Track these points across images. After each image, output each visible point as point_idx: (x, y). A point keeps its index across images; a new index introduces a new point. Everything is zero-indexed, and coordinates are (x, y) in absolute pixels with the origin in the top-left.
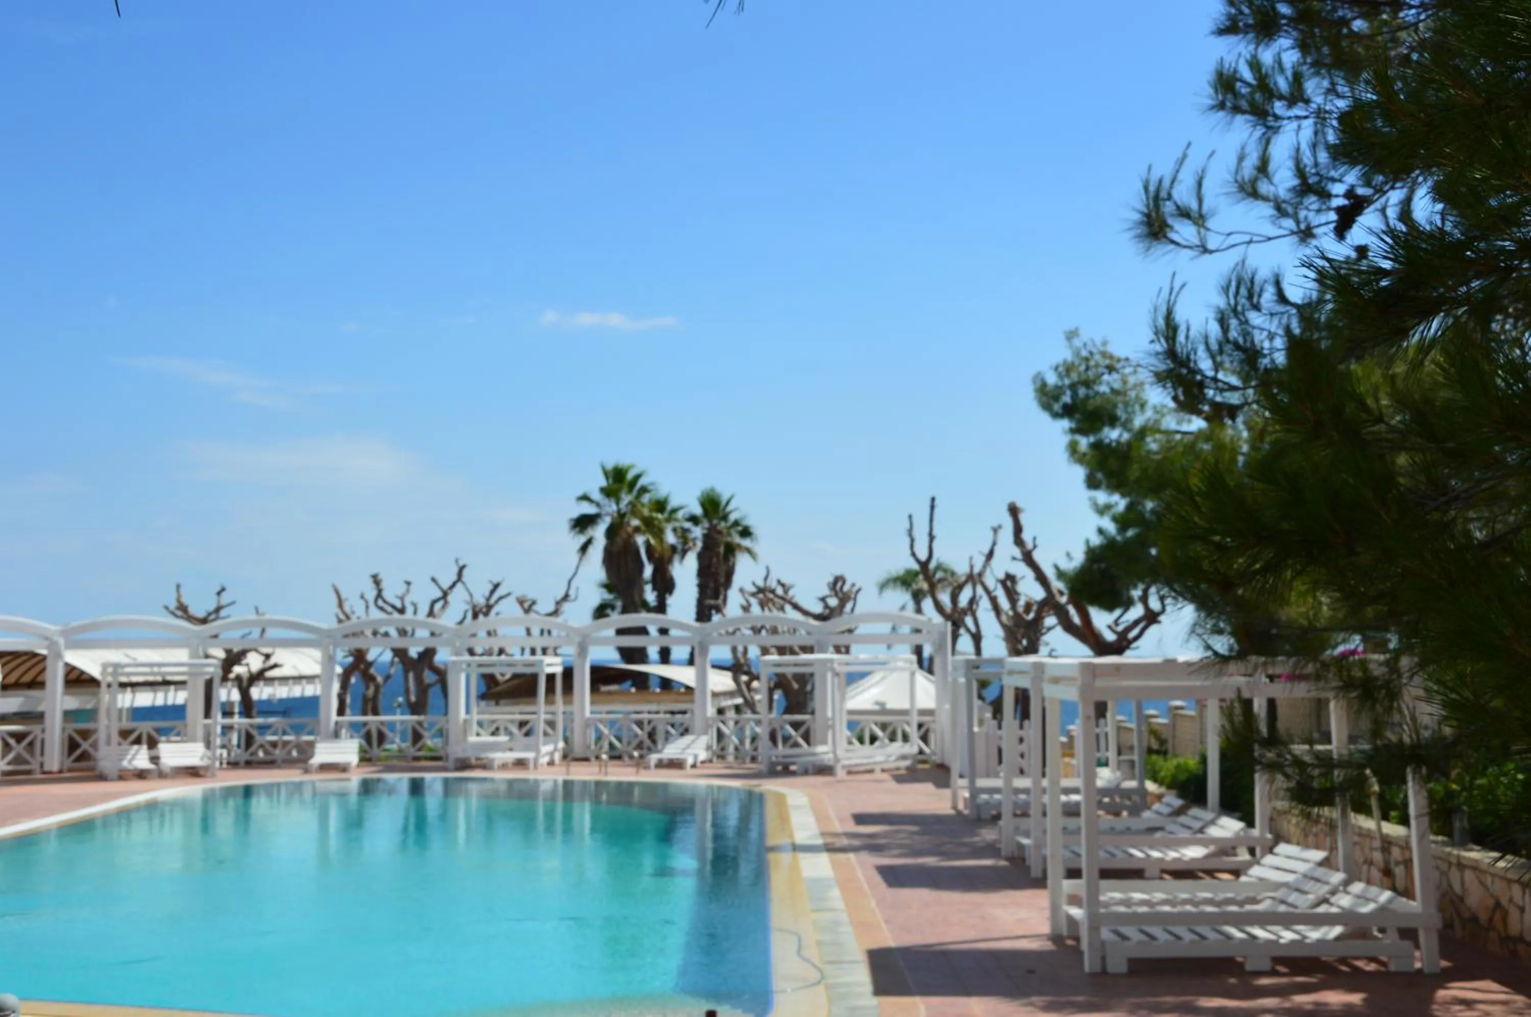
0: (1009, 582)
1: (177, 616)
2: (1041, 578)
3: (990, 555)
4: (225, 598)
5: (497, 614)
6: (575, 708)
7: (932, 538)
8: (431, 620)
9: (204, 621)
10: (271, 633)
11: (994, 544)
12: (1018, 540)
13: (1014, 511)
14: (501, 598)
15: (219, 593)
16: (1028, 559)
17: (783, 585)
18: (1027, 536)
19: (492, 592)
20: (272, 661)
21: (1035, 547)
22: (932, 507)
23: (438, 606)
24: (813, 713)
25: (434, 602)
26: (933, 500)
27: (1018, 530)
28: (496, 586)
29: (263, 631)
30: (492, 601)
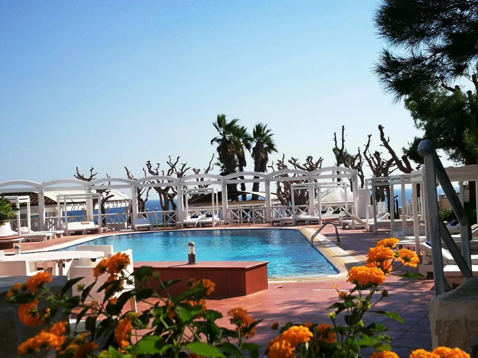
0: (377, 154)
1: (79, 179)
2: (391, 152)
3: (368, 146)
4: (94, 172)
5: (184, 176)
6: (223, 206)
7: (343, 141)
8: (168, 176)
9: (89, 180)
10: (112, 183)
11: (369, 141)
12: (383, 139)
13: (380, 128)
14: (187, 169)
15: (91, 170)
16: (386, 145)
17: (294, 159)
18: (386, 137)
19: (183, 167)
20: (110, 194)
21: (389, 140)
22: (343, 130)
23: (171, 172)
24: (308, 204)
25: (169, 170)
26: (343, 127)
27: (382, 134)
28: (184, 165)
29: (110, 182)
30: (183, 171)
